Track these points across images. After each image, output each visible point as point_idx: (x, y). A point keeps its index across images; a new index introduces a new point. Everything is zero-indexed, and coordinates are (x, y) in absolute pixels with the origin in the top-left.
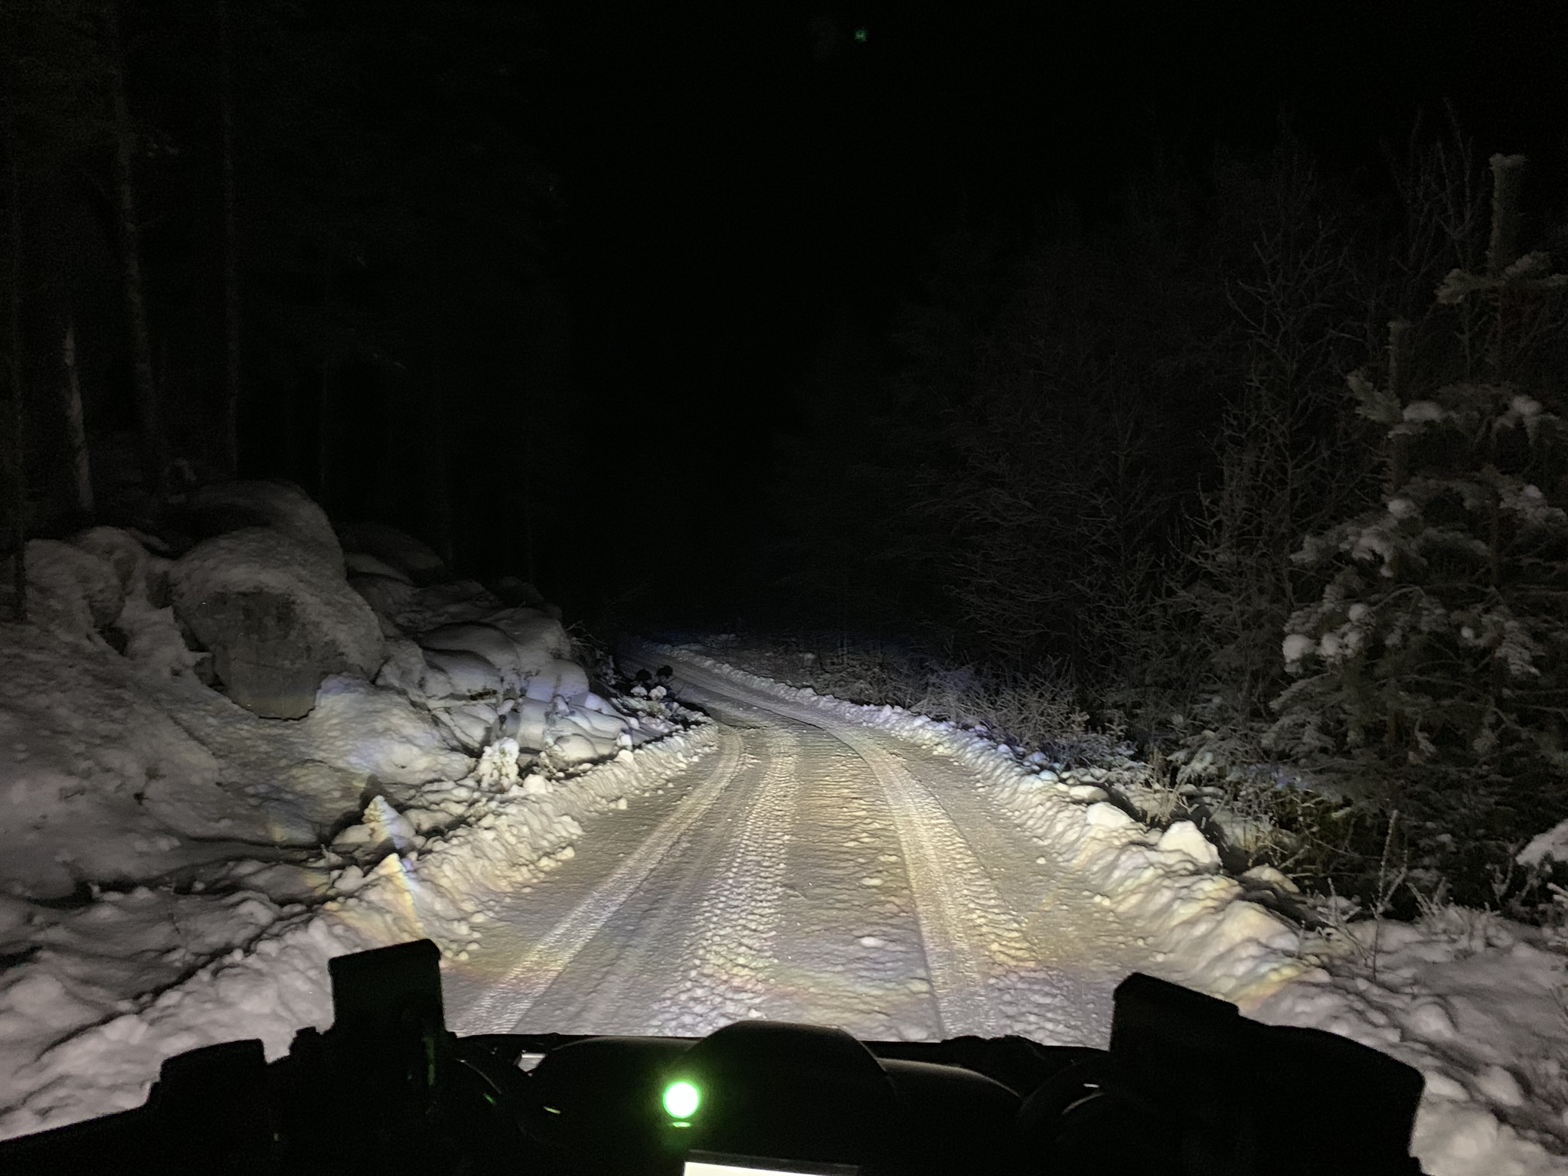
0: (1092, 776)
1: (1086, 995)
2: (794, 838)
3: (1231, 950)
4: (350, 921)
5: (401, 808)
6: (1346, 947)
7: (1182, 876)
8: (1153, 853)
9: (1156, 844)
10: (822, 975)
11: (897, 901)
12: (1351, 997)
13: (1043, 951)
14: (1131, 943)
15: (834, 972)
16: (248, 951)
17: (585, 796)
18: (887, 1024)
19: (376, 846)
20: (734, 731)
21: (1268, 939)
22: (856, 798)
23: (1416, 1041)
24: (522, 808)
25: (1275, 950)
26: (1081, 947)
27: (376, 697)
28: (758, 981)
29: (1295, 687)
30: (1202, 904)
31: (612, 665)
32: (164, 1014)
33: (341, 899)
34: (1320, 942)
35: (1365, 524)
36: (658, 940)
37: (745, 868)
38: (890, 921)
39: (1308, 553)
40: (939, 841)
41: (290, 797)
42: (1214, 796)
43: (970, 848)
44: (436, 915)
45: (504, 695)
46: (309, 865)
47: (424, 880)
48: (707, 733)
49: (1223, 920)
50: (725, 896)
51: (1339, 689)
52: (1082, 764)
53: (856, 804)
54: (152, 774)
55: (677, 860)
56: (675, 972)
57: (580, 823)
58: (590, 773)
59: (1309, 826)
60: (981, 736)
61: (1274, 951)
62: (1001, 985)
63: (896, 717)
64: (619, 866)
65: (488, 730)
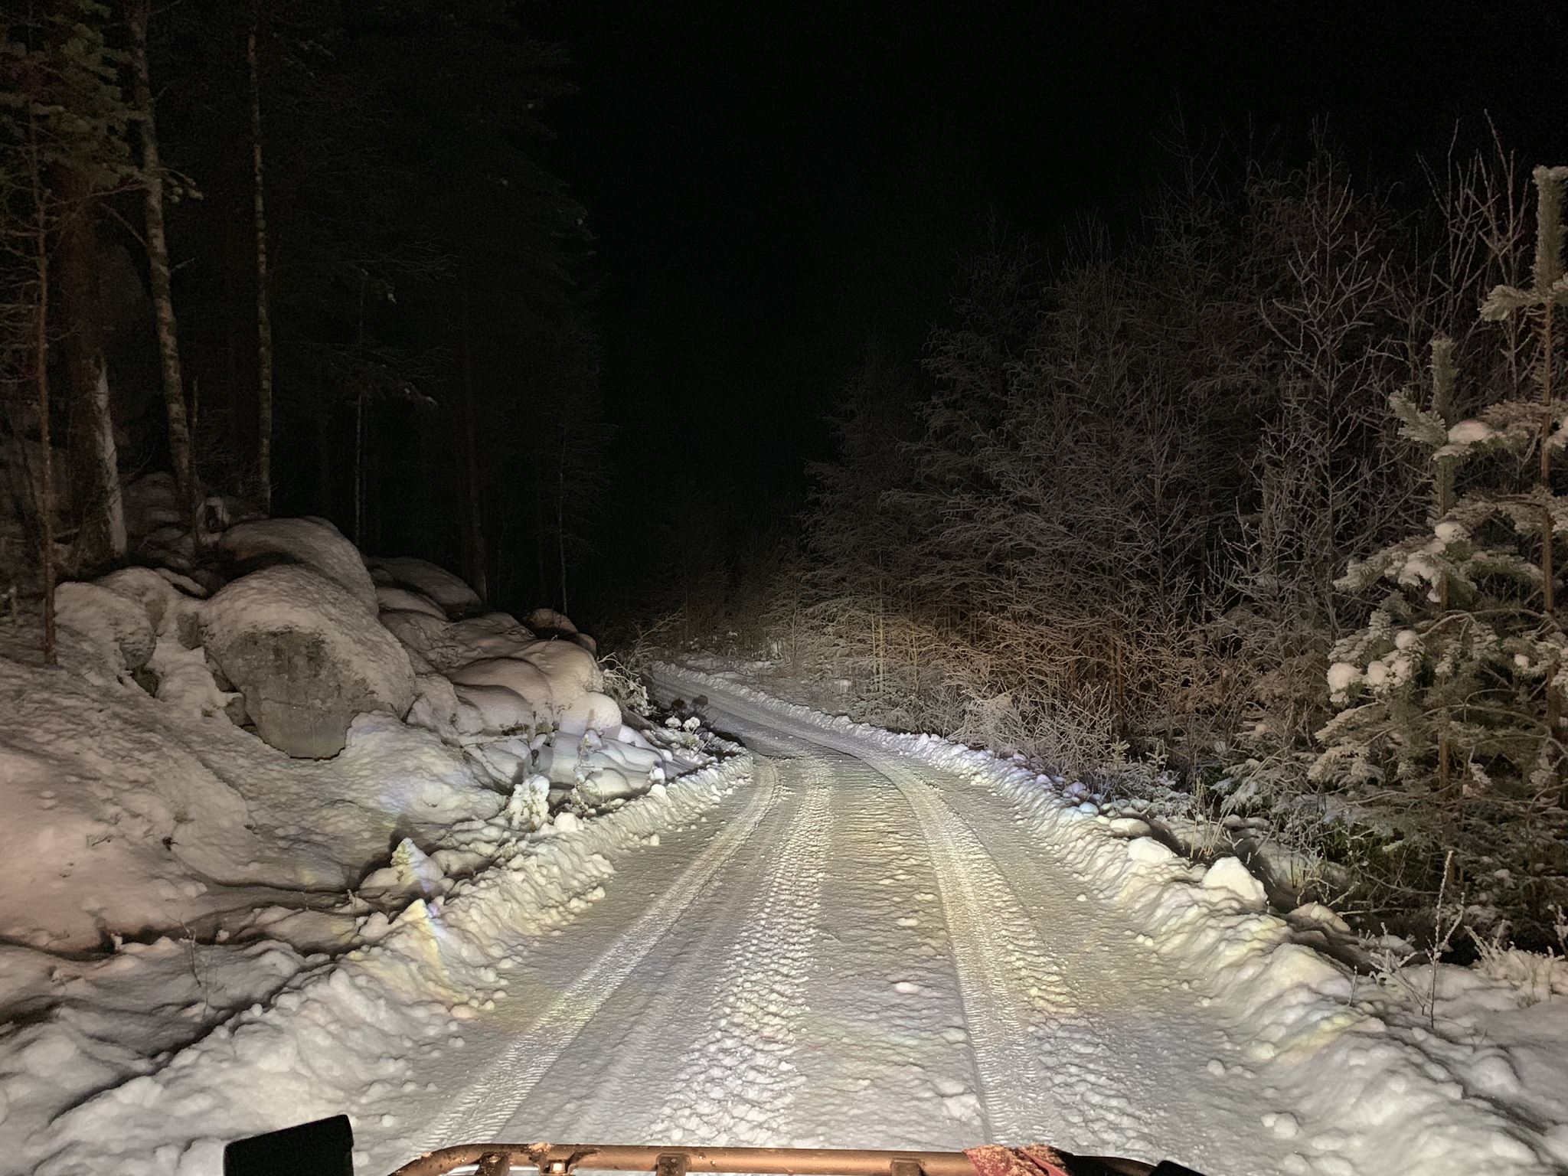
0: (1133, 807)
1: (1129, 1044)
2: (828, 876)
3: (1280, 996)
4: (373, 971)
5: (430, 850)
6: (1401, 993)
7: (1227, 915)
8: (1197, 890)
9: (1200, 881)
10: (855, 1024)
11: (933, 943)
12: (1409, 1049)
13: (1083, 996)
14: (1175, 987)
15: (868, 1021)
16: (267, 1005)
17: (617, 833)
18: (922, 1077)
19: (403, 890)
20: (770, 761)
21: (1318, 984)
22: (892, 832)
23: (1478, 1097)
24: (553, 848)
25: (1328, 996)
26: (1124, 991)
27: (407, 736)
28: (789, 1031)
29: (1341, 717)
30: (1248, 946)
31: (646, 696)
32: (180, 1074)
33: (365, 948)
34: (1374, 987)
35: (1410, 549)
36: (688, 987)
37: (778, 908)
38: (925, 965)
39: (1352, 578)
40: (977, 877)
41: (319, 838)
42: (1260, 828)
43: (1009, 885)
44: (463, 962)
45: (537, 729)
46: (336, 911)
47: (450, 926)
48: (741, 765)
49: (1272, 963)
50: (758, 939)
51: (1387, 717)
52: (1123, 795)
53: (891, 838)
54: (181, 819)
55: (709, 900)
56: (705, 1021)
57: (611, 861)
58: (622, 808)
59: (1360, 860)
60: (1019, 766)
61: (1325, 998)
62: (1041, 1033)
63: (933, 746)
64: (650, 907)
65: (521, 766)
